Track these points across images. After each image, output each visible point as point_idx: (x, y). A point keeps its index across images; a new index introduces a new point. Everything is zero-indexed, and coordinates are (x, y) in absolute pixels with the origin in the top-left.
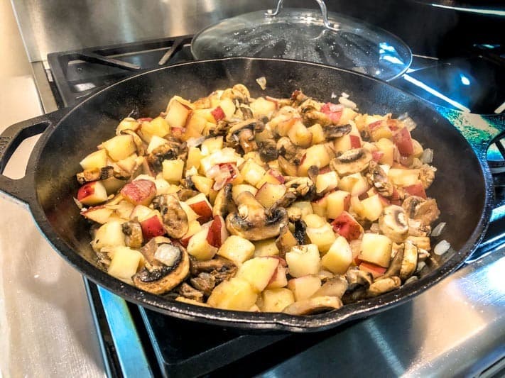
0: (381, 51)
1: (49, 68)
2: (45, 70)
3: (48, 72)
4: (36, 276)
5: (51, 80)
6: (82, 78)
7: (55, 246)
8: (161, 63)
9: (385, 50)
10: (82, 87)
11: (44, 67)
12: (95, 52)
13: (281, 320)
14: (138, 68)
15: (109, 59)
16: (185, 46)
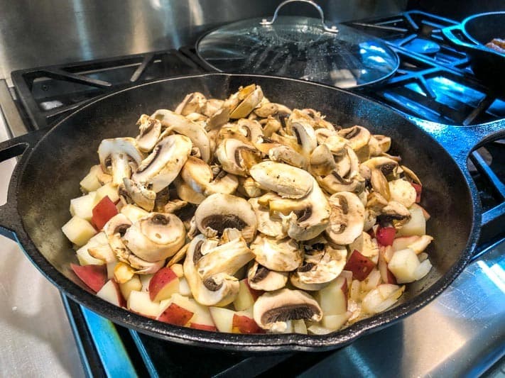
0: (362, 51)
1: (13, 86)
2: (8, 89)
3: (11, 90)
4: (15, 308)
5: (15, 98)
6: (48, 96)
7: (50, 277)
8: (133, 79)
9: (367, 50)
10: (49, 105)
11: (7, 86)
14: (109, 85)
15: (77, 76)
16: (156, 62)
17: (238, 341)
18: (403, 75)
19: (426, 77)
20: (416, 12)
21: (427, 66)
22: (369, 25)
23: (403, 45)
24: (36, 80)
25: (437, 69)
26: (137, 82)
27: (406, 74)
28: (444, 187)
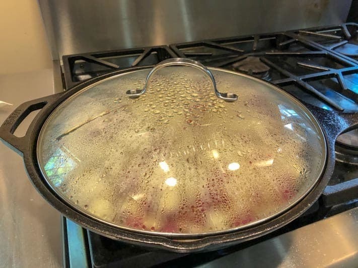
3: (62, 67)
6: (83, 72)
10: (83, 77)
11: (60, 64)
12: (92, 55)
14: (118, 67)
15: (100, 60)
16: (152, 53)
18: (326, 71)
19: (345, 73)
20: (353, 24)
21: (348, 65)
22: (312, 33)
23: (334, 49)
24: (77, 62)
25: (356, 68)
27: (329, 70)
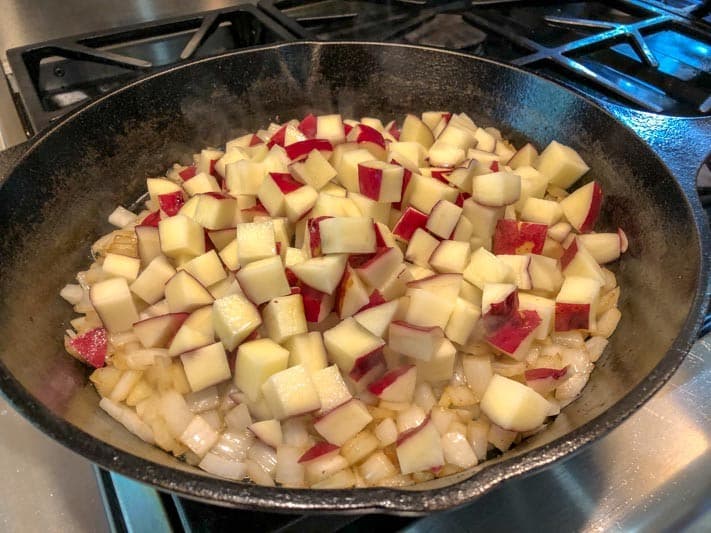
1: (11, 71)
2: (6, 76)
3: (10, 77)
5: (16, 90)
6: (65, 85)
8: (185, 55)
10: (67, 99)
11: (4, 72)
12: (80, 42)
13: (382, 500)
14: (149, 65)
15: (101, 52)
16: (222, 25)
17: (288, 501)
18: (606, 30)
19: (645, 32)
21: (647, 15)
24: (44, 61)
25: (664, 17)
26: (192, 58)
27: (613, 28)
28: (656, 221)
